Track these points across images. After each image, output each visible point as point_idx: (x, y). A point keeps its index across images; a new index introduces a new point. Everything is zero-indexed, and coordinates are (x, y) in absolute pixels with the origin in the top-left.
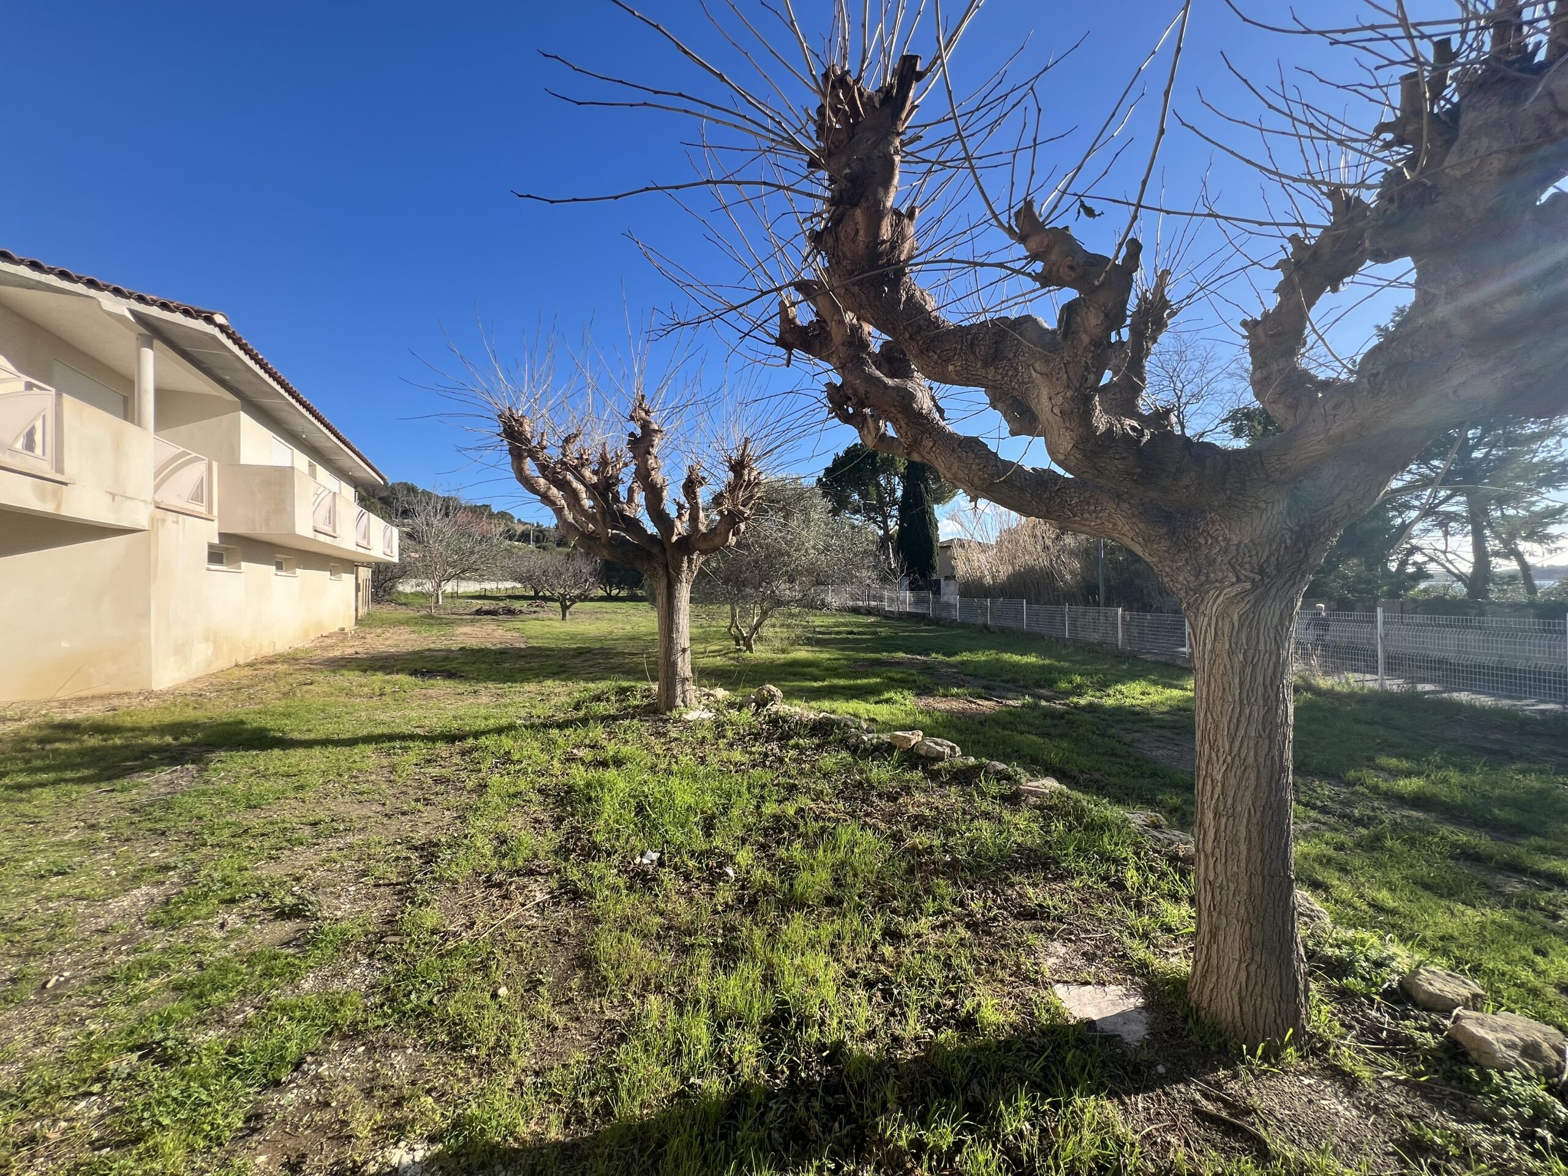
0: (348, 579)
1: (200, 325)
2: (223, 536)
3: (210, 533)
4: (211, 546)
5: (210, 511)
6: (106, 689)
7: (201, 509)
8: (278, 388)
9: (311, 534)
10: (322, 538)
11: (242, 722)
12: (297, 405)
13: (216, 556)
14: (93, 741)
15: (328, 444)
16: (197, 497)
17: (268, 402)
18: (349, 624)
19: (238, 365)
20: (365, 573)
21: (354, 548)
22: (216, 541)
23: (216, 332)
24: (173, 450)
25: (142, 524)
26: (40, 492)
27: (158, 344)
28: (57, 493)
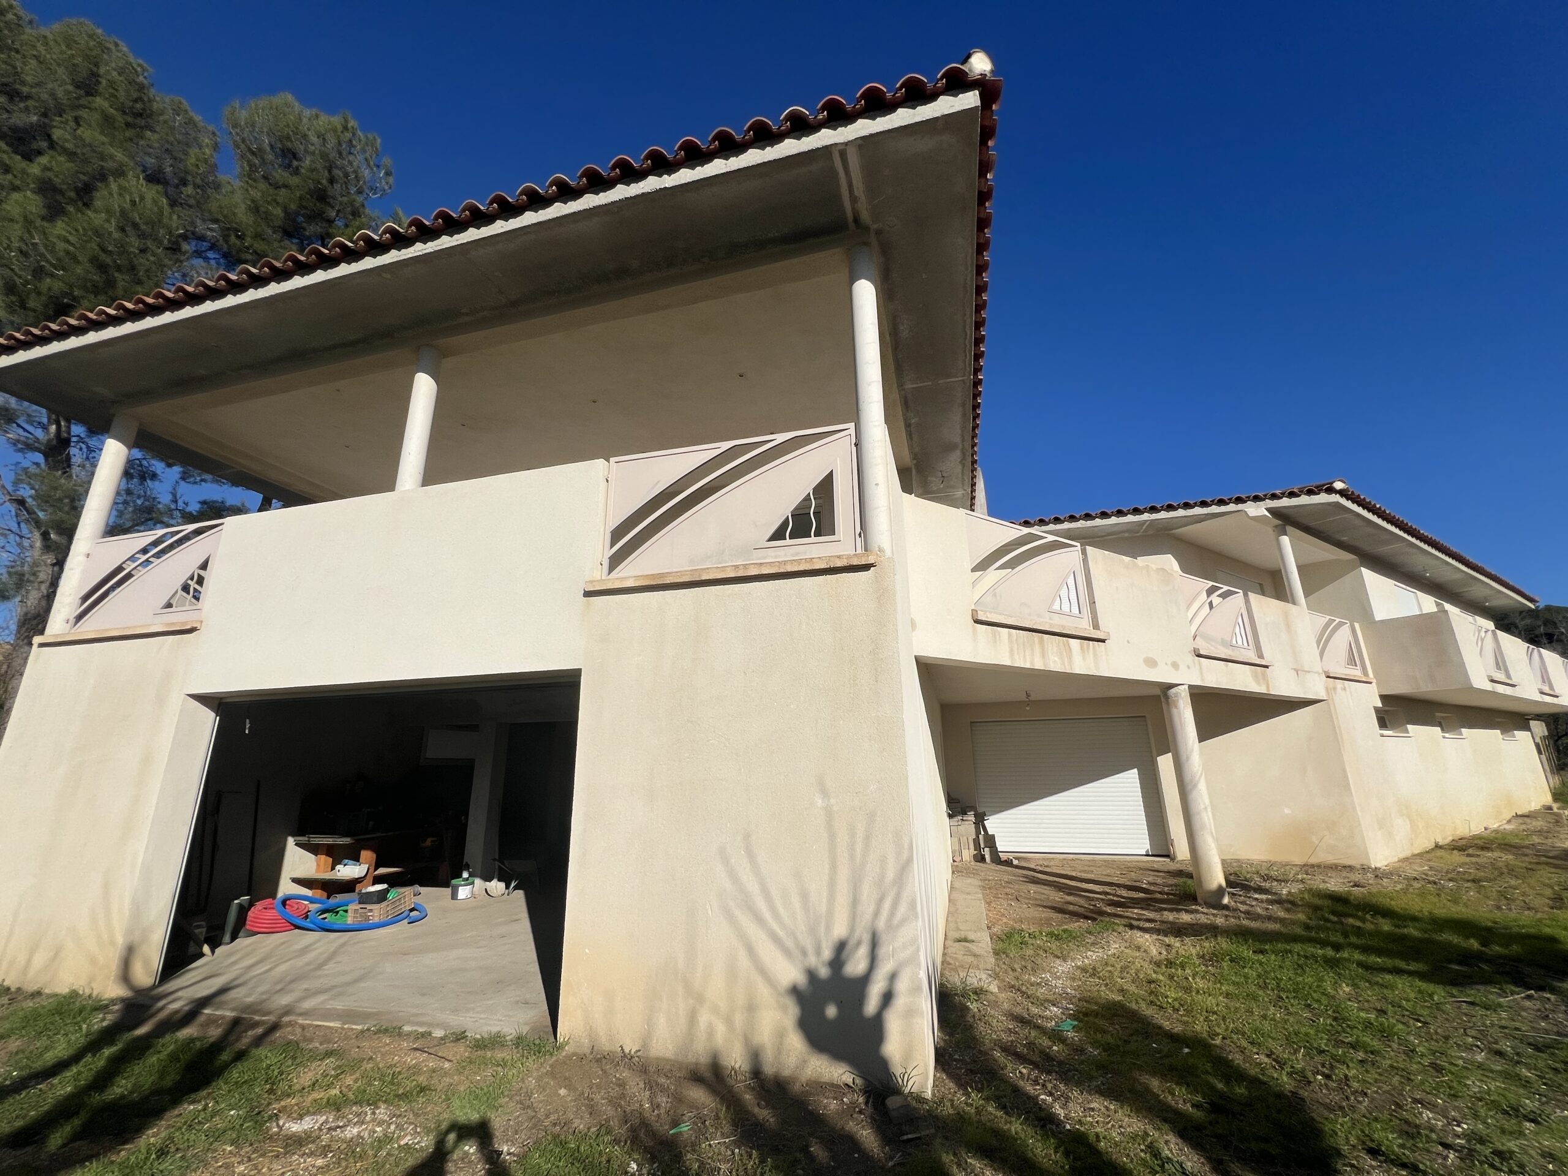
0: (1522, 736)
1: (1323, 498)
2: (1384, 698)
3: (1370, 697)
4: (1377, 710)
5: (1366, 674)
7: (1357, 673)
8: (1397, 531)
9: (1488, 686)
10: (1501, 689)
12: (1418, 542)
13: (1386, 718)
14: (1386, 926)
15: (1458, 576)
16: (1352, 661)
17: (1384, 550)
19: (1358, 522)
20: (1539, 728)
21: (1538, 697)
22: (1380, 705)
23: (1335, 498)
24: (1322, 620)
25: (1322, 695)
26: (1255, 677)
27: (1289, 528)
28: (1264, 675)
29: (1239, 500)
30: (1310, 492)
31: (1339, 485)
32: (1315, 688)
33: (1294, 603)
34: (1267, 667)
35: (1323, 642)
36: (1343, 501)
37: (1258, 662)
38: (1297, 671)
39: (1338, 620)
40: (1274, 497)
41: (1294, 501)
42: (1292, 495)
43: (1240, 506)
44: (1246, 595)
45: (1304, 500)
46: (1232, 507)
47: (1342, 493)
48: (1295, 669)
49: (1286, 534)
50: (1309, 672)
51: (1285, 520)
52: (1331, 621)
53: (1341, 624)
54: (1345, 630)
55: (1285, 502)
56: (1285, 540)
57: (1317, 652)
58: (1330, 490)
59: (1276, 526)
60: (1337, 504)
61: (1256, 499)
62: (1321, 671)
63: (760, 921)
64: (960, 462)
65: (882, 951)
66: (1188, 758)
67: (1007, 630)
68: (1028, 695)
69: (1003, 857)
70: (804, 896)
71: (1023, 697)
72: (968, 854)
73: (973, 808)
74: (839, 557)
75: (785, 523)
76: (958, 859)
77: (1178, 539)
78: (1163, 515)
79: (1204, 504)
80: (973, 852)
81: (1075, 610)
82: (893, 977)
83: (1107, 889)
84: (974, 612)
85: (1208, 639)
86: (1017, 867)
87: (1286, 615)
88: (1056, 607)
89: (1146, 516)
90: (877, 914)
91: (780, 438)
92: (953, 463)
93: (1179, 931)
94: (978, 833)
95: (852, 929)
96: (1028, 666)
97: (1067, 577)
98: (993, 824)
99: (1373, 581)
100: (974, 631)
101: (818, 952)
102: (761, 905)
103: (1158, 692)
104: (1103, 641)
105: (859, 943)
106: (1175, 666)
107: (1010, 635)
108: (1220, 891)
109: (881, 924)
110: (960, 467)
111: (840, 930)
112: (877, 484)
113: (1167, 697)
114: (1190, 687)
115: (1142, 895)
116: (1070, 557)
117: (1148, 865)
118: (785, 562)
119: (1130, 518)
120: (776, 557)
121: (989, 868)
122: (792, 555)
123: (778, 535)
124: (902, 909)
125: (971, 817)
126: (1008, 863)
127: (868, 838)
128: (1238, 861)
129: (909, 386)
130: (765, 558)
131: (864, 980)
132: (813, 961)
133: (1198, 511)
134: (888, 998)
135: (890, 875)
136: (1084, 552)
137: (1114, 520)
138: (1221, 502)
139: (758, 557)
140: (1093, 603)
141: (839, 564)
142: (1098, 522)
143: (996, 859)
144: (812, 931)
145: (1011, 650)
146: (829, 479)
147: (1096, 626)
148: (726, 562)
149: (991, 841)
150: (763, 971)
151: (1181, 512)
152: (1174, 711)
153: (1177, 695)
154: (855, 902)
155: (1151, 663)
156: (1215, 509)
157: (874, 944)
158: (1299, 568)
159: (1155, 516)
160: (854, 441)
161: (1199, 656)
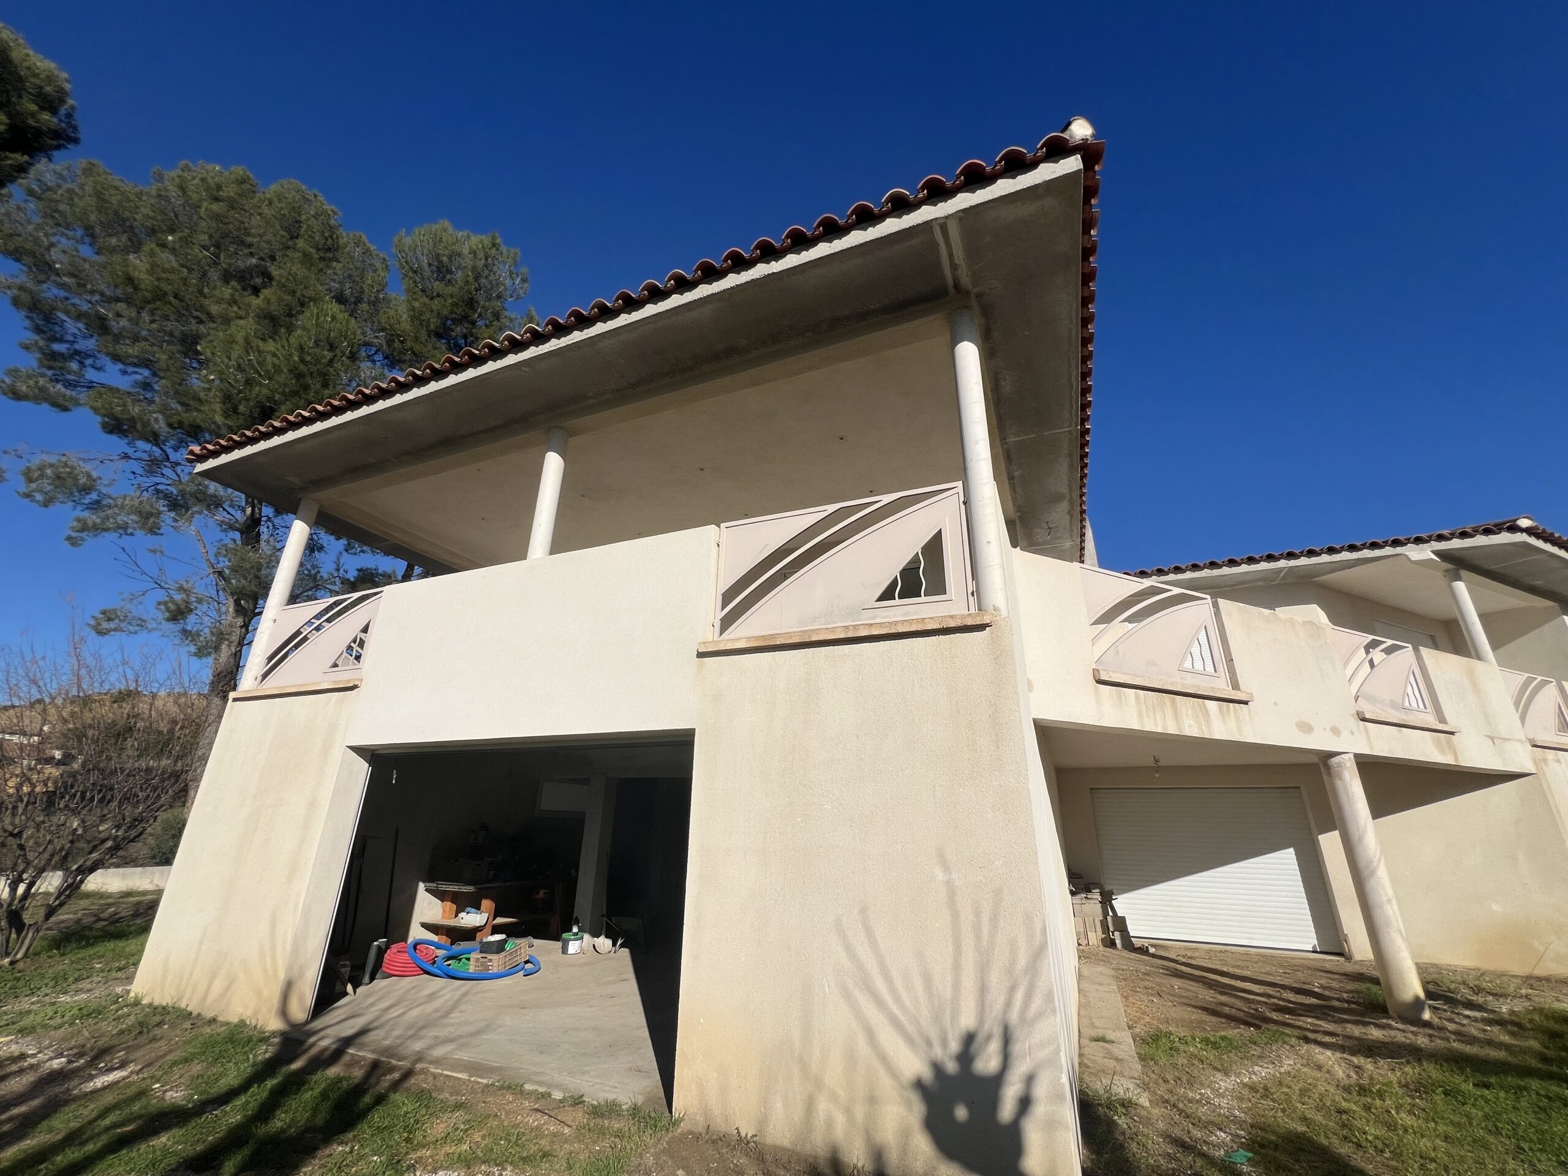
1: (1505, 538)
16: (1564, 728)
23: (1521, 537)
24: (1518, 678)
25: (1529, 767)
26: (1438, 744)
27: (1464, 573)
28: (1450, 744)
29: (1396, 543)
30: (1487, 532)
31: (1524, 523)
32: (1519, 759)
33: (1479, 657)
34: (1452, 733)
35: (1523, 703)
36: (1532, 541)
37: (1441, 727)
38: (1492, 739)
39: (1540, 678)
40: (1440, 538)
41: (1467, 543)
42: (1464, 535)
43: (1399, 550)
44: (1416, 650)
45: (1481, 540)
46: (1388, 551)
47: (1529, 531)
48: (1488, 736)
49: (1459, 579)
50: (1509, 740)
51: (1457, 562)
52: (1530, 681)
53: (1544, 683)
54: (1551, 690)
55: (1456, 544)
56: (1460, 587)
57: (1516, 717)
58: (1514, 528)
59: (1446, 571)
60: (1525, 545)
61: (1418, 540)
62: (1524, 739)
63: (880, 1003)
64: (1068, 513)
65: (1016, 1048)
66: (1361, 839)
67: (1133, 690)
68: (1156, 761)
69: (1137, 943)
70: (927, 979)
71: (1151, 763)
72: (1095, 937)
73: (1098, 885)
74: (951, 617)
75: (894, 583)
76: (1084, 942)
77: (1325, 587)
78: (1303, 561)
79: (1352, 548)
80: (1101, 935)
81: (1210, 669)
82: (1030, 1079)
83: (1269, 990)
84: (1096, 672)
85: (1371, 699)
86: (1153, 956)
87: (1471, 673)
88: (1188, 664)
89: (1282, 563)
90: (1008, 1004)
91: (886, 499)
92: (1060, 514)
93: (1371, 1050)
94: (1105, 914)
95: (981, 1021)
96: (1160, 730)
97: (1198, 631)
98: (1123, 904)
100: (1096, 690)
101: (944, 1043)
102: (880, 985)
103: (1316, 760)
104: (1246, 703)
105: (989, 1038)
106: (1335, 731)
107: (1137, 698)
108: (1418, 1004)
109: (1014, 1017)
110: (1068, 517)
111: (967, 1021)
112: (989, 542)
113: (1328, 768)
114: (1356, 756)
115: (1314, 1001)
116: (1200, 610)
117: (1318, 965)
118: (896, 623)
119: (1264, 566)
120: (885, 617)
121: (1120, 953)
122: (902, 615)
123: (887, 595)
124: (1037, 1002)
125: (1096, 895)
126: (1143, 951)
127: (994, 919)
128: (1435, 966)
129: (1012, 439)
130: (874, 618)
131: (997, 1081)
132: (938, 1052)
133: (1346, 556)
134: (1025, 1103)
135: (1022, 962)
136: (1216, 605)
137: (1244, 568)
138: (1374, 546)
139: (866, 618)
140: (1230, 660)
141: (952, 624)
142: (1226, 570)
143: (1128, 943)
144: (937, 1019)
145: (1140, 714)
146: (938, 536)
147: (1236, 686)
148: (835, 622)
149: (1121, 924)
150: (884, 1059)
151: (1325, 558)
152: (1338, 783)
153: (1339, 765)
154: (983, 990)
155: (1306, 728)
156: (1366, 553)
157: (1007, 1040)
158: (1482, 617)
159: (1293, 563)
160: (962, 499)
161: (1364, 720)
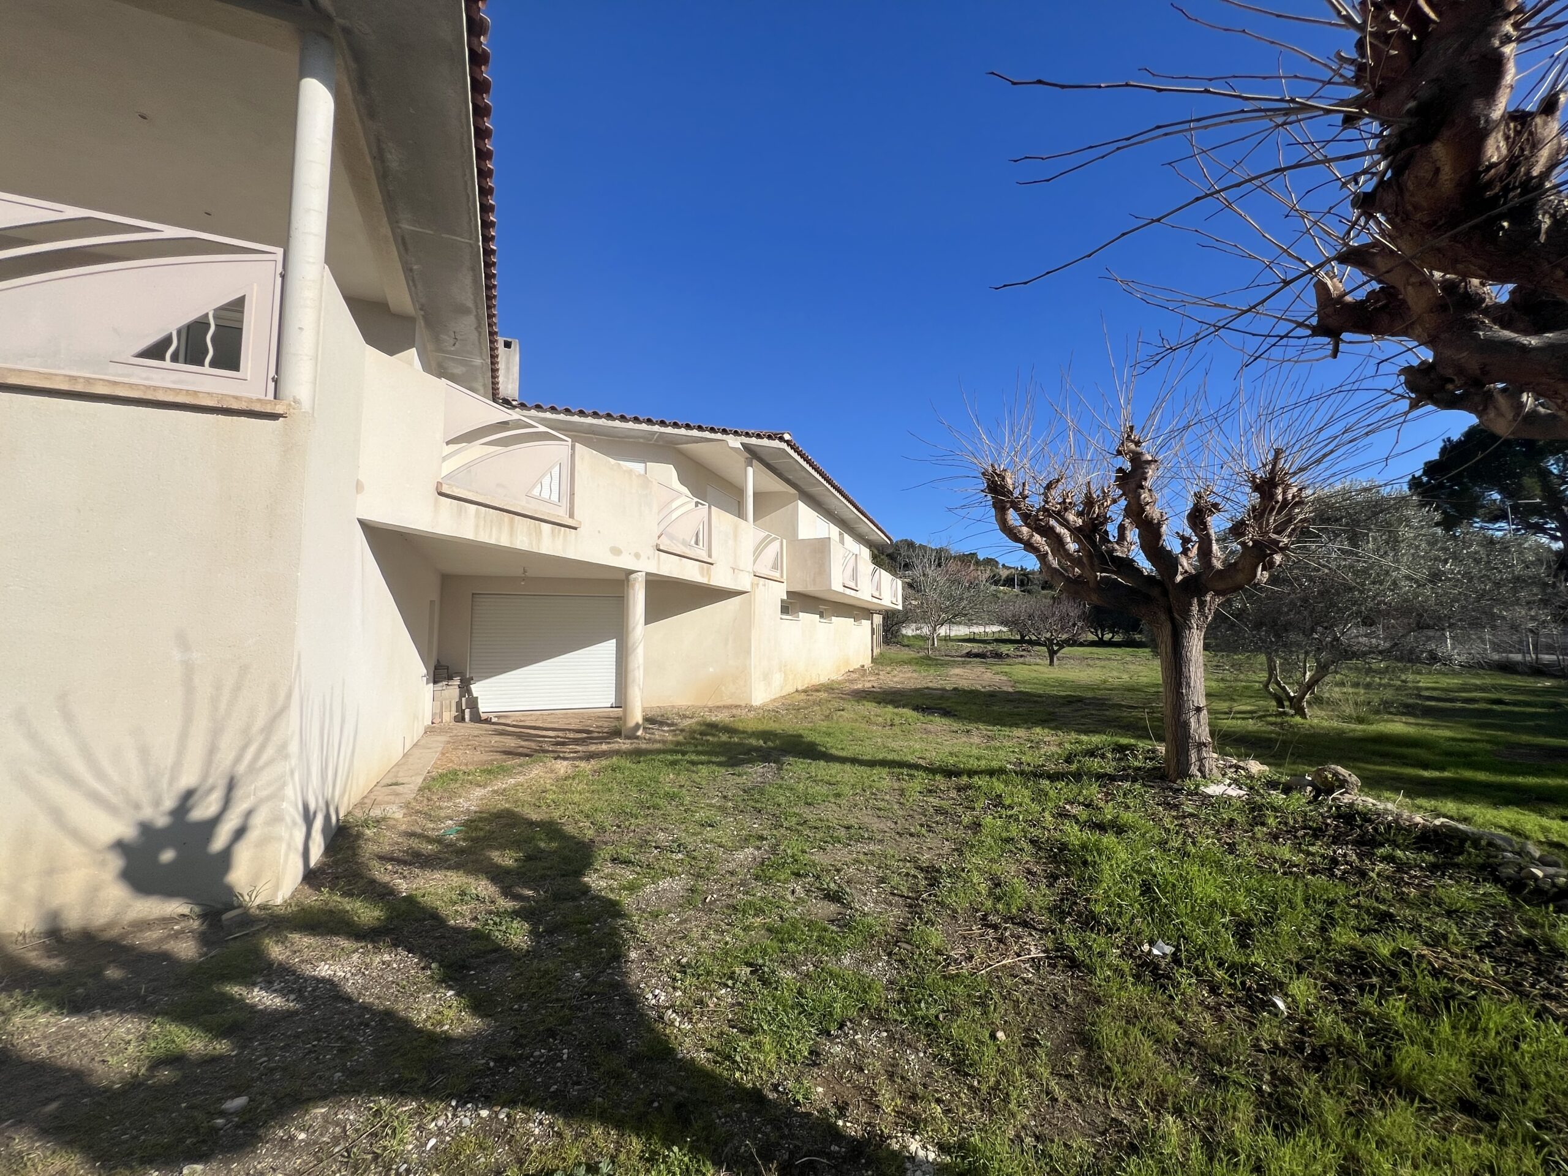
0: (866, 624)
1: (776, 444)
2: (788, 593)
3: (780, 592)
4: (782, 601)
5: (782, 576)
6: (729, 702)
7: (776, 575)
8: (820, 478)
9: (841, 589)
10: (848, 592)
11: (801, 736)
12: (832, 489)
13: (785, 609)
14: (724, 738)
15: (852, 516)
16: (775, 567)
17: (813, 490)
18: (867, 662)
19: (797, 467)
20: (878, 619)
21: (870, 599)
22: (785, 597)
23: (784, 446)
24: (763, 534)
25: (748, 588)
26: (702, 570)
27: (755, 462)
28: (708, 570)
29: (724, 432)
30: (769, 437)
31: (786, 437)
32: (743, 582)
33: (744, 519)
34: (712, 564)
35: (758, 552)
36: (788, 449)
37: (709, 560)
38: (733, 570)
39: (773, 536)
40: (747, 435)
41: (759, 442)
42: (758, 436)
43: (724, 437)
44: (710, 507)
45: (765, 442)
46: (719, 436)
47: (788, 442)
48: (732, 568)
49: (750, 465)
50: (743, 571)
51: (753, 454)
52: (767, 537)
53: (774, 540)
54: (777, 544)
55: (754, 441)
56: (750, 470)
57: (752, 558)
58: (781, 439)
59: (745, 458)
60: (785, 451)
61: (736, 433)
62: (751, 571)
63: (73, 781)
65: (239, 793)
66: (634, 628)
67: (474, 507)
68: (525, 571)
69: (484, 716)
70: (144, 753)
71: (519, 572)
72: (449, 716)
73: (457, 674)
74: (236, 398)
75: (167, 340)
76: (437, 720)
77: (681, 453)
78: (669, 430)
79: (700, 428)
80: (454, 713)
81: (555, 498)
82: (249, 814)
83: (560, 734)
84: (439, 484)
85: (672, 538)
86: (494, 724)
87: (736, 528)
88: (536, 492)
89: (656, 428)
90: (238, 759)
91: (170, 232)
92: (467, 326)
93: (590, 756)
94: (461, 696)
95: (205, 776)
96: (493, 542)
97: (552, 467)
98: (476, 689)
99: (804, 511)
100: (436, 502)
101: (157, 803)
102: (79, 767)
103: (623, 577)
104: (575, 528)
105: (212, 789)
106: (637, 556)
107: (477, 512)
108: (637, 727)
109: (242, 768)
111: (187, 780)
112: (300, 328)
113: (628, 580)
114: (647, 574)
115: (585, 735)
116: (558, 450)
117: (605, 715)
118: (156, 388)
119: (644, 427)
120: (147, 379)
121: (469, 728)
122: (174, 382)
123: (156, 352)
124: (270, 752)
125: (456, 681)
126: (487, 721)
129: (406, 226)
130: (128, 376)
131: (213, 823)
132: (148, 813)
133: (695, 433)
134: (240, 833)
135: (260, 723)
136: (573, 448)
137: (631, 425)
138: (712, 430)
139: (114, 373)
140: (572, 494)
141: (235, 406)
143: (476, 718)
144: (151, 783)
145: (477, 526)
146: (238, 305)
147: (571, 516)
148: (59, 368)
149: (473, 703)
150: (76, 835)
151: (683, 431)
152: (631, 591)
153: (635, 579)
154: (212, 751)
155: (616, 551)
156: (707, 435)
157: (231, 786)
158: (754, 494)
159: (663, 430)
160: (280, 269)
161: (659, 550)
